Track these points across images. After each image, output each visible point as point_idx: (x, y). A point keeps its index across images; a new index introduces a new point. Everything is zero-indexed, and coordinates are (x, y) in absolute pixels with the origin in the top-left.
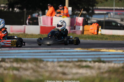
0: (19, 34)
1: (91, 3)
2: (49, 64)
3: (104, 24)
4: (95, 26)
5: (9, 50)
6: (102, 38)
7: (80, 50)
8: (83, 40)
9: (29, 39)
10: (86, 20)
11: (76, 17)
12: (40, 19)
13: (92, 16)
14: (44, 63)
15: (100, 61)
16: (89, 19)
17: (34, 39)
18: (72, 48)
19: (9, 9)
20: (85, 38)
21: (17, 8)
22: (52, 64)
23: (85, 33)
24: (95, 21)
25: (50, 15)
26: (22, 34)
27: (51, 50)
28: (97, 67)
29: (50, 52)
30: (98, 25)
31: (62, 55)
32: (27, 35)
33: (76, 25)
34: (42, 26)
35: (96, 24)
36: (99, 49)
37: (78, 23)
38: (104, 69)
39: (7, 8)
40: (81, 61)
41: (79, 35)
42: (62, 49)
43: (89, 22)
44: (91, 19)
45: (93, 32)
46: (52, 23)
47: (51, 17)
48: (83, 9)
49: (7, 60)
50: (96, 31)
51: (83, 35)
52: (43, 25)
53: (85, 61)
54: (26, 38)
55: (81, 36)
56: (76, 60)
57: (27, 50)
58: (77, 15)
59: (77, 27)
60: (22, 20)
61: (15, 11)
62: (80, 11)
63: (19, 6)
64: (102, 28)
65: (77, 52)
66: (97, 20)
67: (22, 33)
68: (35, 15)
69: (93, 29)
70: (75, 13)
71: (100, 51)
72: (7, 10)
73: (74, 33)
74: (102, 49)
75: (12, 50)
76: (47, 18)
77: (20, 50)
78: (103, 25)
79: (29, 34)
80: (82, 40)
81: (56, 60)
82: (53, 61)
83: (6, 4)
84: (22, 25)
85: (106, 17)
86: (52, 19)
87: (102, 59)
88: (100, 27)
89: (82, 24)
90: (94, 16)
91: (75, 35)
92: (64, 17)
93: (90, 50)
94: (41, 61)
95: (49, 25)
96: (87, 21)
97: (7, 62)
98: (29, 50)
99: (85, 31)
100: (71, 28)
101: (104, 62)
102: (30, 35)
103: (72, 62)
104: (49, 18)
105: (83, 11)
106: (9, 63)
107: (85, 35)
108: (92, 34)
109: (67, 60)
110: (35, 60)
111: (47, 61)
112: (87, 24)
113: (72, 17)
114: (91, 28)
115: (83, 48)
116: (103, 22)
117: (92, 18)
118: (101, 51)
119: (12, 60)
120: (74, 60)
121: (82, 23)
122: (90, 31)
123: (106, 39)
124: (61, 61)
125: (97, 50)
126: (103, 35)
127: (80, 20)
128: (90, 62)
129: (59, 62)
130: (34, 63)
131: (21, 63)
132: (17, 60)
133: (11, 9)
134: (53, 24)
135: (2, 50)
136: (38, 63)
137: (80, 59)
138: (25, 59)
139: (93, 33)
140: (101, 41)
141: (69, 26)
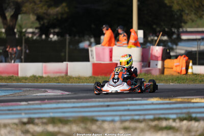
0: (58, 77)
1: (175, 23)
2: (106, 125)
3: (197, 56)
4: (182, 61)
5: (40, 104)
6: (194, 81)
7: (157, 101)
8: (162, 84)
9: (74, 84)
10: (168, 50)
11: (151, 47)
12: (92, 51)
13: (177, 45)
14: (98, 123)
15: (190, 119)
16: (172, 49)
17: (83, 84)
18: (144, 99)
19: (40, 36)
20: (167, 81)
21: (54, 35)
22: (111, 125)
23: (166, 72)
24: (183, 52)
26: (63, 77)
27: (110, 101)
28: (184, 128)
29: (108, 106)
30: (187, 58)
31: (128, 110)
32: (71, 77)
33: (152, 59)
34: (96, 62)
35: (184, 57)
36: (188, 99)
37: (155, 56)
38: (197, 131)
39: (37, 35)
40: (159, 119)
41: (156, 76)
42: (128, 100)
43: (172, 54)
44: (176, 49)
45: (180, 71)
46: (111, 57)
47: (110, 47)
48: (161, 33)
49: (36, 121)
50: (184, 68)
51: (162, 76)
52: (97, 60)
53: (166, 119)
54: (70, 84)
55: (160, 77)
56: (151, 117)
57: (71, 102)
58: (153, 42)
59: (152, 63)
60: (63, 54)
61: (51, 38)
62: (158, 37)
63: (57, 30)
64: (194, 64)
65: (153, 104)
66: (186, 51)
67: (63, 75)
68: (84, 45)
69: (179, 66)
70: (149, 39)
71: (190, 102)
72: (38, 38)
73: (148, 72)
74: (193, 99)
75: (46, 104)
76: (104, 49)
77: (59, 103)
78: (196, 58)
79: (74, 76)
80: (160, 85)
81: (117, 118)
82: (113, 121)
83: (36, 28)
84: (62, 61)
85: (200, 45)
86: (111, 51)
87: (194, 115)
88: (191, 62)
89: (161, 58)
90: (180, 44)
91: (149, 76)
93: (174, 100)
94: (93, 120)
95: (107, 61)
96: (169, 53)
97: (37, 124)
98: (74, 102)
99: (166, 70)
100: (142, 64)
101: (196, 120)
102: (76, 78)
103: (144, 120)
104: (107, 49)
105: (162, 35)
106: (40, 126)
107: (167, 76)
108: (178, 75)
109: (137, 118)
110: (84, 120)
111: (104, 121)
112: (170, 57)
113: (145, 46)
114: (176, 64)
115: (162, 97)
116: (196, 54)
117: (178, 47)
118: (193, 101)
119: (45, 121)
120: (147, 117)
121: (161, 56)
122: (175, 69)
123: (201, 82)
124: (126, 121)
125: (186, 100)
126: (196, 74)
127: (157, 51)
128: (174, 120)
129: (122, 121)
130: (82, 125)
131: (61, 125)
132: (53, 121)
133: (44, 37)
134: (114, 59)
135: (29, 104)
136: (89, 125)
137: (157, 116)
138: (67, 117)
139: (179, 73)
140: (192, 86)
141: (140, 62)
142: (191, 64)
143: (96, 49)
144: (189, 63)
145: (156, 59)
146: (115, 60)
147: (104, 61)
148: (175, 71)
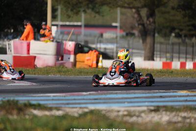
4: (93, 55)
10: (80, 45)
11: (65, 42)
12: (9, 44)
23: (78, 65)
25: (25, 39)
30: (97, 53)
33: (65, 53)
35: (95, 52)
37: (68, 50)
46: (28, 50)
47: (28, 41)
50: (95, 62)
52: (14, 53)
59: (65, 56)
69: (90, 60)
76: (22, 43)
86: (29, 45)
88: (101, 56)
89: (73, 53)
92: (47, 42)
95: (25, 54)
99: (77, 63)
104: (25, 43)
108: (89, 68)
114: (87, 58)
121: (73, 50)
122: (86, 62)
127: (70, 45)
139: (90, 66)
141: (55, 55)
142: (101, 58)
143: (14, 42)
144: (99, 57)
145: (69, 52)
146: (32, 53)
147: (22, 54)
148: (87, 65)
